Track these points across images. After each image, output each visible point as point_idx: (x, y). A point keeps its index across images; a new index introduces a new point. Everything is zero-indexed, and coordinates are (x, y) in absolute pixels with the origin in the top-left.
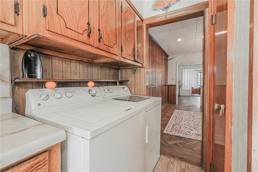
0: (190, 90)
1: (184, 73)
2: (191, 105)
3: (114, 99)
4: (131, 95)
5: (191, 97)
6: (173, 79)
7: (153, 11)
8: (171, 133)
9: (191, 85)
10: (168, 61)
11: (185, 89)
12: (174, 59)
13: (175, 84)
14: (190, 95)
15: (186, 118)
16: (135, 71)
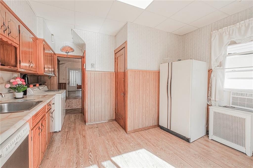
0: (75, 87)
1: (70, 73)
2: (76, 96)
3: (45, 91)
4: (48, 89)
5: (76, 91)
6: (64, 78)
7: (61, 52)
8: (68, 109)
9: (76, 82)
10: (60, 65)
11: (72, 86)
12: (64, 64)
13: (65, 82)
14: (76, 90)
15: (75, 102)
16: (50, 78)
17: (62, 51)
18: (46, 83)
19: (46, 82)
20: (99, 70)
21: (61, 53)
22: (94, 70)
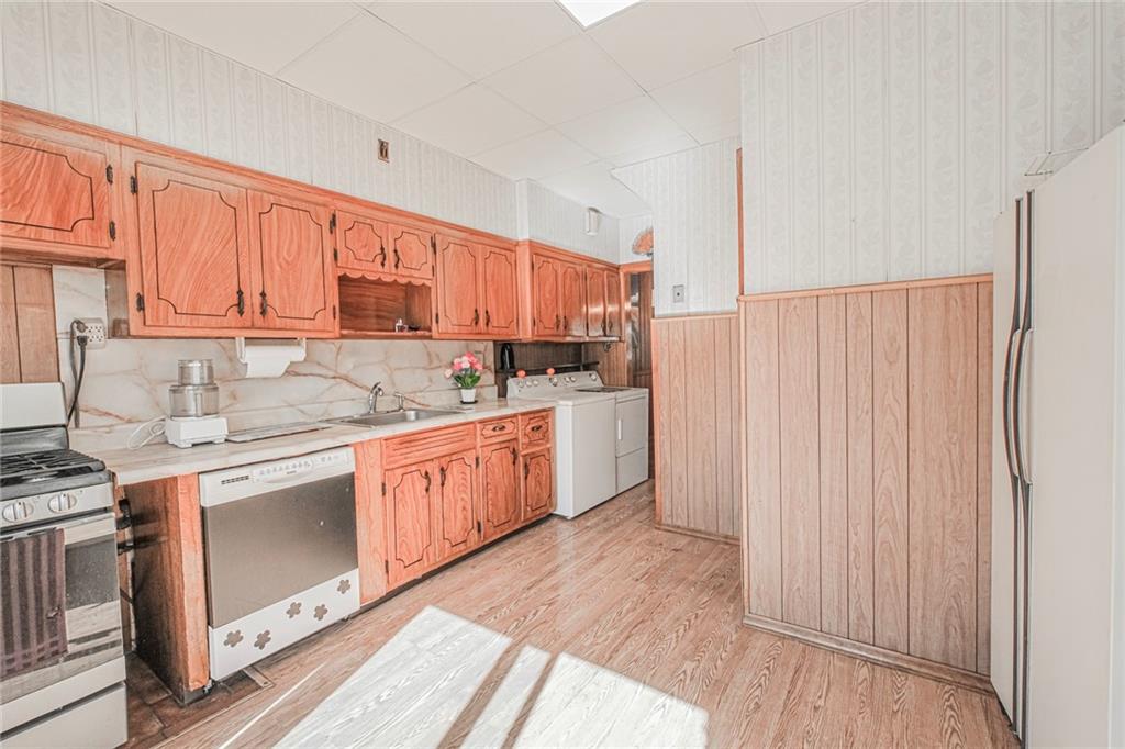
3: (580, 390)
7: (635, 255)
16: (609, 347)
17: (637, 253)
18: (599, 366)
19: (598, 363)
20: (702, 309)
21: (635, 261)
22: (686, 311)
